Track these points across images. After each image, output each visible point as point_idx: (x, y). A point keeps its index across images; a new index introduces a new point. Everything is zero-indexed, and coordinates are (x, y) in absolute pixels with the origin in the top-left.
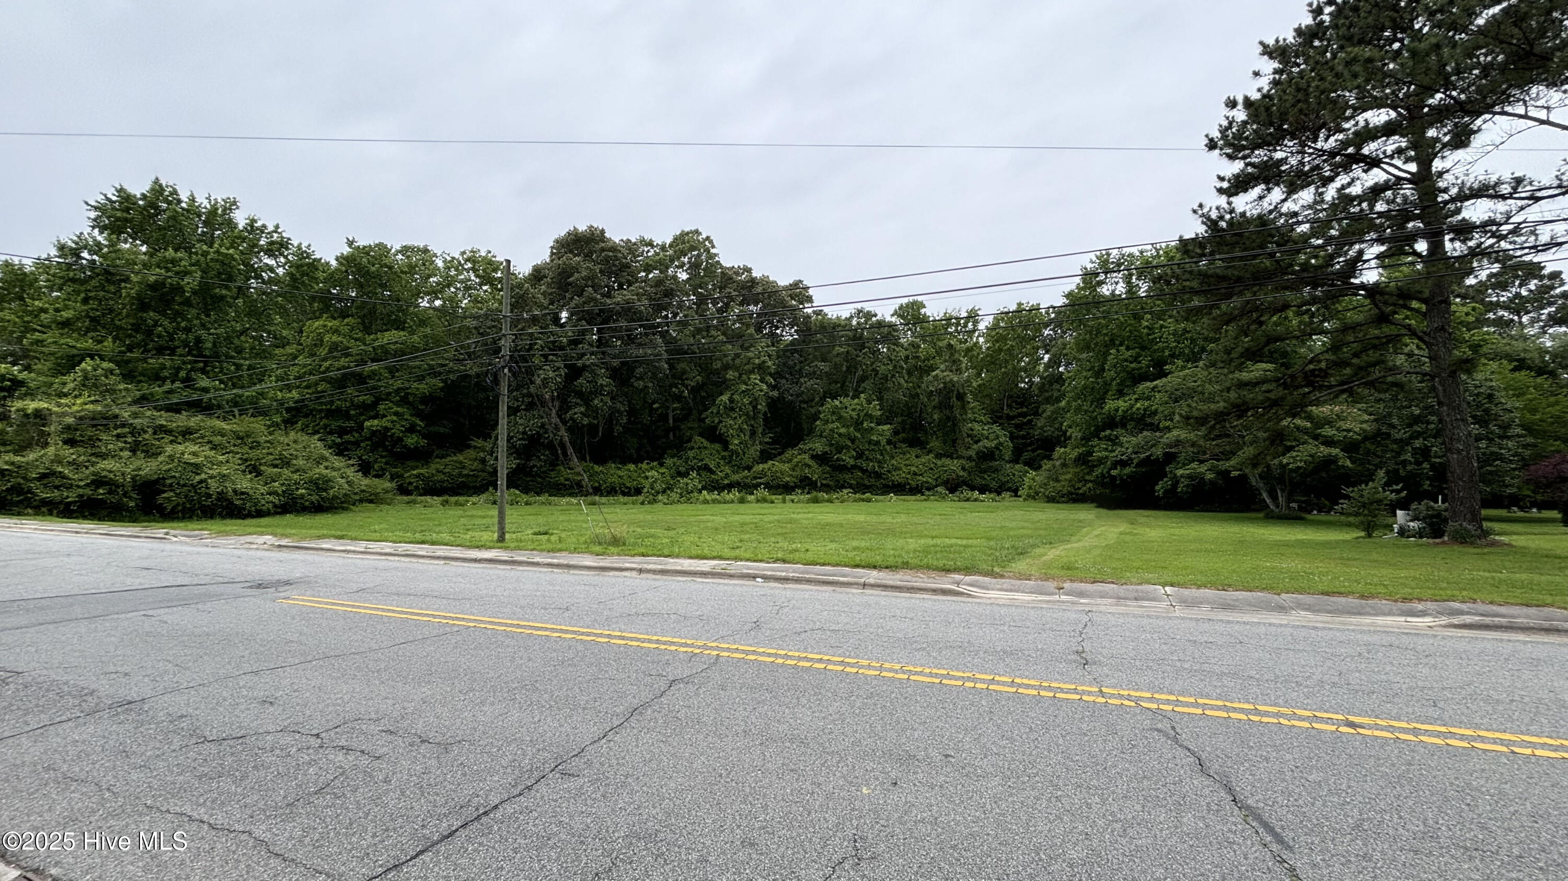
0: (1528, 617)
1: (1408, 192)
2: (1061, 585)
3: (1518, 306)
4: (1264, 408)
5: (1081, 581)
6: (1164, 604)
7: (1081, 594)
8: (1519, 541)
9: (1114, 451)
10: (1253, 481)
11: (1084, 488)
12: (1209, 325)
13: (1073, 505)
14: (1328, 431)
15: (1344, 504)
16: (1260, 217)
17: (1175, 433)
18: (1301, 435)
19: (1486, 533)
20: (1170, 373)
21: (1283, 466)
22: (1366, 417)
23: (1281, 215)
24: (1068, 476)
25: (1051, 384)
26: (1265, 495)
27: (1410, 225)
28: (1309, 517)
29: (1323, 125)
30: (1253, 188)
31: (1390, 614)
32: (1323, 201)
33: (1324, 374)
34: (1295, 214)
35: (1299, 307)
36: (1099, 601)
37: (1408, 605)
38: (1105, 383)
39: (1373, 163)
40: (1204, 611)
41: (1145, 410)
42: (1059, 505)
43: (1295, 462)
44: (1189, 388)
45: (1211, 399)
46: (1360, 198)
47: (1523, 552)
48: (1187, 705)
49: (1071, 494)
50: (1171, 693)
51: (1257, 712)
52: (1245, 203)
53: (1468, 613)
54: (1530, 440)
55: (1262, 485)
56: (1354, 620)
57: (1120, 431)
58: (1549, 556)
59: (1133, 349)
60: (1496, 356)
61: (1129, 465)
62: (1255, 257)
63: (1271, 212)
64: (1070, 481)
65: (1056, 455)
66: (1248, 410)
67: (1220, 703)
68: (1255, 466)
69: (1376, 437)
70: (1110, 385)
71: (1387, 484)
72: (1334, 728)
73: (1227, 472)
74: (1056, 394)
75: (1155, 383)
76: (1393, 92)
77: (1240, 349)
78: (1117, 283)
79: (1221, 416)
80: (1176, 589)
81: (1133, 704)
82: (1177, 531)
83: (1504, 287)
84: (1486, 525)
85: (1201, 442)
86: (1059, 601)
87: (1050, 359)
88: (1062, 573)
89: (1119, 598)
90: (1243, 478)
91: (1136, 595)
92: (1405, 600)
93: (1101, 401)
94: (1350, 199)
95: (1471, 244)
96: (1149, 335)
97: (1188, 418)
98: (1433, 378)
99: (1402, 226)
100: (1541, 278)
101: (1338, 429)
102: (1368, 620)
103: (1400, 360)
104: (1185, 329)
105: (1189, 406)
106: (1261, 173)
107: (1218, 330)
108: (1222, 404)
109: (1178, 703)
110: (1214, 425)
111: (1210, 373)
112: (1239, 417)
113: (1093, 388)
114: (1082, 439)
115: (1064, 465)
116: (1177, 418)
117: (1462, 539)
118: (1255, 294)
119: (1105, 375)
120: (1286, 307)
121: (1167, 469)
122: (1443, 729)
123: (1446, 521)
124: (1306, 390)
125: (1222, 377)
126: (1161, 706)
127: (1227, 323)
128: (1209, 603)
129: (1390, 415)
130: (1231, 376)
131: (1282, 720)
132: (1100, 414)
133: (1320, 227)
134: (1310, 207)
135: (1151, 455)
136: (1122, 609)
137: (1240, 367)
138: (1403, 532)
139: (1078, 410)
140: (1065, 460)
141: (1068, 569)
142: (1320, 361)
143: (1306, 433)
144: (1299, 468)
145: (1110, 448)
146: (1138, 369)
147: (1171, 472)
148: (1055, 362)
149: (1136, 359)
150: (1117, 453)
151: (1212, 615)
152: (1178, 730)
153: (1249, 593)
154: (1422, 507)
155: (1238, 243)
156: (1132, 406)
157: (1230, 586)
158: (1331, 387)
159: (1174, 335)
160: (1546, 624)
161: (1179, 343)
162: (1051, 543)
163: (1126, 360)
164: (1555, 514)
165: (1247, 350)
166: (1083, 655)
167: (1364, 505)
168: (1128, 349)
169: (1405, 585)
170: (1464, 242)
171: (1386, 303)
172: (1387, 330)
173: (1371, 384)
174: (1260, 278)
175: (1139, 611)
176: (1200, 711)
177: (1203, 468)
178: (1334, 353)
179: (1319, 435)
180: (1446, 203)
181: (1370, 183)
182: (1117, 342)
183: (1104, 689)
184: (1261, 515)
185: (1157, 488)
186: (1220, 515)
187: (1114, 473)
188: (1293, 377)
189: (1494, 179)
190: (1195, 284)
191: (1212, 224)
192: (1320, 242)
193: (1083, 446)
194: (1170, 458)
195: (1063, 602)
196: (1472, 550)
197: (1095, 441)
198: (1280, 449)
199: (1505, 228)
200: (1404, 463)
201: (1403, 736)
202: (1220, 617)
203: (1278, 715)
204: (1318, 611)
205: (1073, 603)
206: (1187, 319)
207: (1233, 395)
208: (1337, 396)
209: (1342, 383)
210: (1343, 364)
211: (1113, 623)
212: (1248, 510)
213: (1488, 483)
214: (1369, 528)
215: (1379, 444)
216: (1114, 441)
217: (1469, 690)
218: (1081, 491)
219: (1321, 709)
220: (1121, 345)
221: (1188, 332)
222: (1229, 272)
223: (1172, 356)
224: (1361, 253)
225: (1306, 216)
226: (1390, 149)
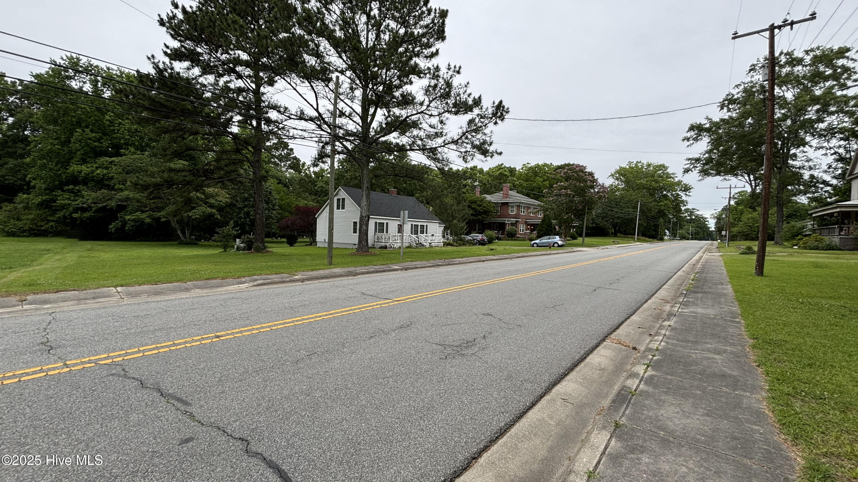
0: (277, 278)
1: (252, 97)
2: (24, 298)
3: (281, 158)
4: (182, 185)
5: (45, 293)
6: (115, 299)
7: (45, 302)
8: (275, 250)
9: (76, 200)
10: (173, 224)
11: (47, 226)
12: (153, 131)
13: (34, 239)
14: (212, 201)
15: (216, 237)
16: (187, 79)
17: (126, 193)
18: (199, 201)
19: (265, 248)
20: (124, 155)
21: (189, 217)
22: (228, 196)
23: (198, 83)
24: (31, 217)
25: (15, 142)
26: (179, 232)
27: (251, 112)
28: (200, 243)
29: (221, 46)
30: (184, 61)
31: (233, 284)
32: (218, 85)
33: (212, 172)
34: (205, 86)
35: (204, 135)
36: (61, 304)
37: (239, 280)
38: (70, 152)
39: (240, 76)
40: (143, 298)
41: (103, 175)
42: (20, 238)
43: (195, 215)
44: (137, 167)
45: (152, 175)
46: (233, 91)
47: (276, 254)
48: (133, 353)
49: (33, 230)
50: (122, 350)
51: (174, 345)
52: (180, 67)
53: (260, 280)
54: (280, 211)
55: (177, 226)
56: (219, 289)
57: (81, 187)
58: (283, 255)
59: (98, 133)
60: (273, 177)
61: (89, 211)
62: (184, 100)
63: (193, 79)
64: (32, 220)
65: (18, 199)
66: (174, 184)
67: (154, 346)
68: (175, 216)
69: (231, 205)
70: (75, 153)
71: (234, 227)
72: (210, 341)
73: (159, 218)
74: (20, 151)
75: (113, 159)
76: (250, 48)
77: (171, 150)
78: (85, 83)
79: (158, 186)
80: (125, 288)
81: (93, 364)
82: (124, 254)
83: (277, 149)
84: (266, 244)
85: (144, 200)
86: (21, 310)
87: (14, 123)
88: (26, 289)
89: (79, 300)
90: (168, 222)
91: (94, 295)
92: (239, 277)
93: (66, 163)
94: (229, 89)
95: (270, 128)
96: (110, 126)
97: (136, 184)
98: (254, 181)
99: (248, 111)
100: (288, 149)
101: (216, 200)
102: (224, 289)
103: (242, 171)
104: (136, 129)
105: (137, 177)
106: (189, 55)
107: (159, 135)
108: (159, 179)
109: (127, 354)
110: (153, 191)
111: (152, 160)
112: (168, 188)
113: (58, 153)
114: (45, 189)
115: (27, 208)
116: (129, 183)
117: (259, 250)
118: (182, 121)
119: (71, 145)
120: (197, 133)
121: (119, 215)
122: (250, 328)
123: (253, 243)
124: (204, 178)
125: (160, 163)
126: (114, 360)
127: (165, 133)
128: (147, 293)
129: (236, 195)
130: (165, 164)
131: (187, 345)
132: (64, 173)
133: (216, 98)
134: (212, 85)
135: (107, 205)
136: (82, 307)
137: (170, 160)
138: (238, 249)
139: (43, 167)
140: (28, 204)
141: (30, 285)
142: (211, 165)
143: (201, 201)
144: (197, 218)
145: (72, 198)
146: (99, 147)
147: (121, 217)
148: (19, 125)
149: (99, 140)
150: (79, 202)
151: (149, 300)
152: (127, 370)
153: (170, 284)
154: (245, 237)
155: (174, 88)
156: (93, 172)
157: (159, 282)
158: (214, 179)
159: (129, 131)
160: (281, 280)
161: (131, 137)
162: (11, 268)
163: (90, 139)
164: (285, 240)
165: (175, 151)
166: (48, 344)
167: (224, 237)
168: (92, 131)
169: (238, 271)
170: (268, 126)
171: (239, 144)
172: (239, 157)
173: (231, 180)
174: (185, 113)
175: (94, 306)
176: (142, 354)
177: (144, 216)
178: (218, 163)
179: (208, 202)
180: (264, 107)
181: (237, 85)
182: (83, 125)
183: (68, 363)
184: (176, 243)
185: (110, 227)
186: (152, 243)
187: (75, 215)
188: (198, 170)
189: (279, 104)
190: (146, 103)
191: (160, 72)
192: (215, 105)
193: (47, 194)
194: (121, 208)
195: (26, 310)
196: (260, 254)
197: (60, 192)
198: (189, 208)
199: (281, 126)
200: (240, 218)
201: (236, 335)
202: (153, 300)
203: (186, 343)
204: (204, 288)
205: (36, 309)
206: (139, 124)
207: (166, 175)
208: (217, 184)
209: (220, 178)
210: (220, 168)
211: (75, 317)
212: (169, 240)
213: (267, 228)
214: (225, 247)
215: (231, 209)
216: (77, 194)
217: (259, 310)
218: (43, 228)
219: (205, 334)
220: (87, 127)
221: (139, 132)
222: (168, 104)
223: (127, 144)
224: (232, 117)
225: (210, 89)
226: (247, 73)
